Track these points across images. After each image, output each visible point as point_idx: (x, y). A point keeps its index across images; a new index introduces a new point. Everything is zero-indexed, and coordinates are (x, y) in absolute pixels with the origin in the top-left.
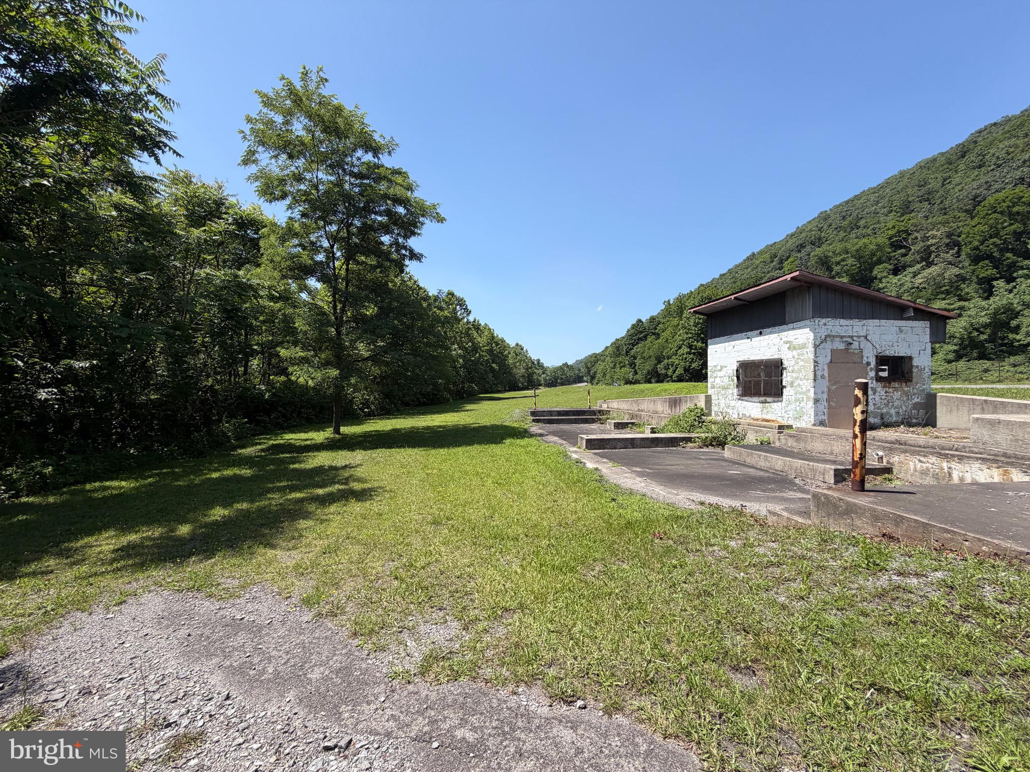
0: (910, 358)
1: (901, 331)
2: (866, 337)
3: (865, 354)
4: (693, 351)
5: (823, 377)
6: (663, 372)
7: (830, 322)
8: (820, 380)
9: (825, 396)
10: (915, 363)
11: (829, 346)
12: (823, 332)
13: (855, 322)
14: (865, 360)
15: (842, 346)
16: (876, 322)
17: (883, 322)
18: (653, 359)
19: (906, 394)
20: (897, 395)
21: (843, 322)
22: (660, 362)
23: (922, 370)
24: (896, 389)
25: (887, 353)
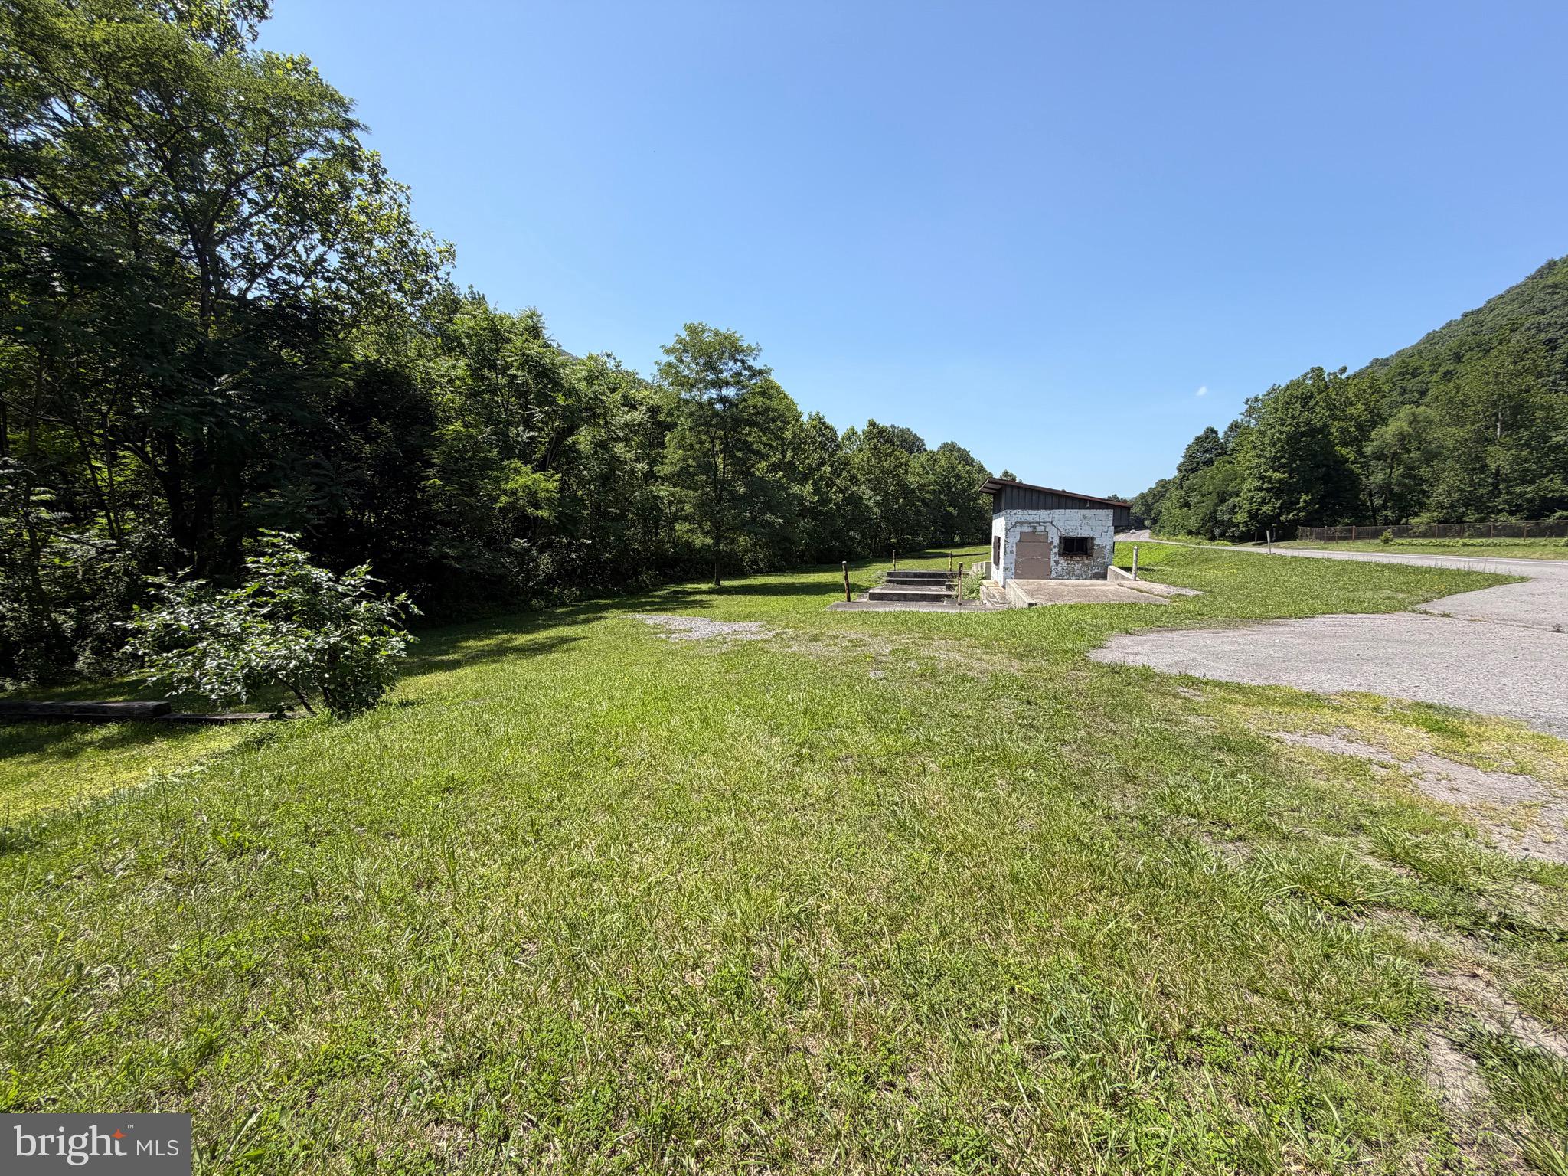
0: (1093, 538)
1: (1085, 518)
2: (1051, 523)
3: (1050, 536)
4: (1266, 486)
5: (1012, 552)
6: (1226, 517)
7: (1020, 512)
8: (1009, 555)
9: (1013, 566)
10: (1097, 542)
11: (1018, 529)
12: (1014, 520)
13: (1043, 511)
14: (1050, 539)
15: (1030, 530)
16: (1062, 511)
17: (1068, 511)
18: (1214, 495)
19: (1087, 566)
20: (1078, 566)
21: (1031, 512)
22: (1223, 501)
23: (1102, 548)
24: (1078, 562)
25: (1071, 534)
